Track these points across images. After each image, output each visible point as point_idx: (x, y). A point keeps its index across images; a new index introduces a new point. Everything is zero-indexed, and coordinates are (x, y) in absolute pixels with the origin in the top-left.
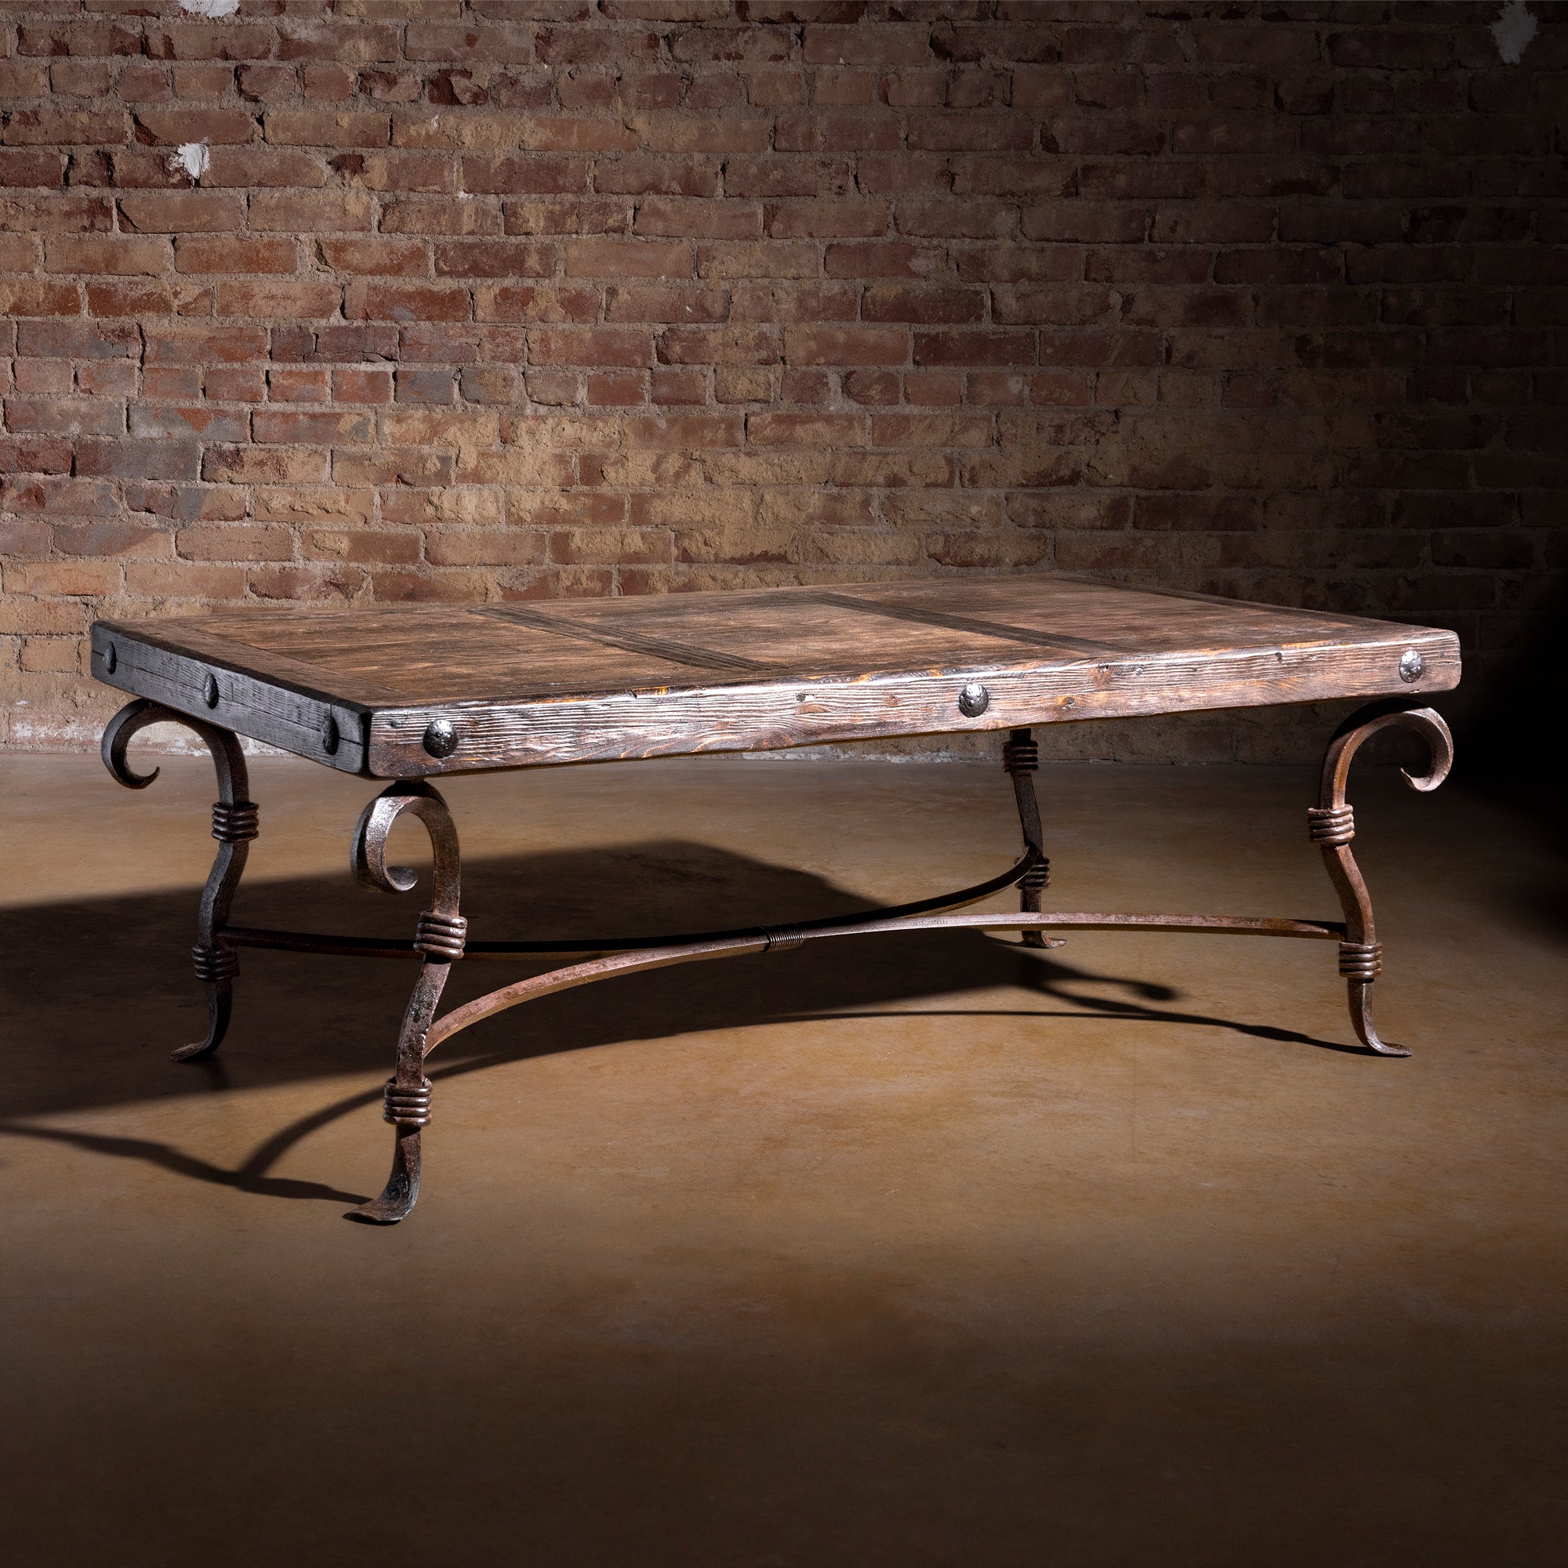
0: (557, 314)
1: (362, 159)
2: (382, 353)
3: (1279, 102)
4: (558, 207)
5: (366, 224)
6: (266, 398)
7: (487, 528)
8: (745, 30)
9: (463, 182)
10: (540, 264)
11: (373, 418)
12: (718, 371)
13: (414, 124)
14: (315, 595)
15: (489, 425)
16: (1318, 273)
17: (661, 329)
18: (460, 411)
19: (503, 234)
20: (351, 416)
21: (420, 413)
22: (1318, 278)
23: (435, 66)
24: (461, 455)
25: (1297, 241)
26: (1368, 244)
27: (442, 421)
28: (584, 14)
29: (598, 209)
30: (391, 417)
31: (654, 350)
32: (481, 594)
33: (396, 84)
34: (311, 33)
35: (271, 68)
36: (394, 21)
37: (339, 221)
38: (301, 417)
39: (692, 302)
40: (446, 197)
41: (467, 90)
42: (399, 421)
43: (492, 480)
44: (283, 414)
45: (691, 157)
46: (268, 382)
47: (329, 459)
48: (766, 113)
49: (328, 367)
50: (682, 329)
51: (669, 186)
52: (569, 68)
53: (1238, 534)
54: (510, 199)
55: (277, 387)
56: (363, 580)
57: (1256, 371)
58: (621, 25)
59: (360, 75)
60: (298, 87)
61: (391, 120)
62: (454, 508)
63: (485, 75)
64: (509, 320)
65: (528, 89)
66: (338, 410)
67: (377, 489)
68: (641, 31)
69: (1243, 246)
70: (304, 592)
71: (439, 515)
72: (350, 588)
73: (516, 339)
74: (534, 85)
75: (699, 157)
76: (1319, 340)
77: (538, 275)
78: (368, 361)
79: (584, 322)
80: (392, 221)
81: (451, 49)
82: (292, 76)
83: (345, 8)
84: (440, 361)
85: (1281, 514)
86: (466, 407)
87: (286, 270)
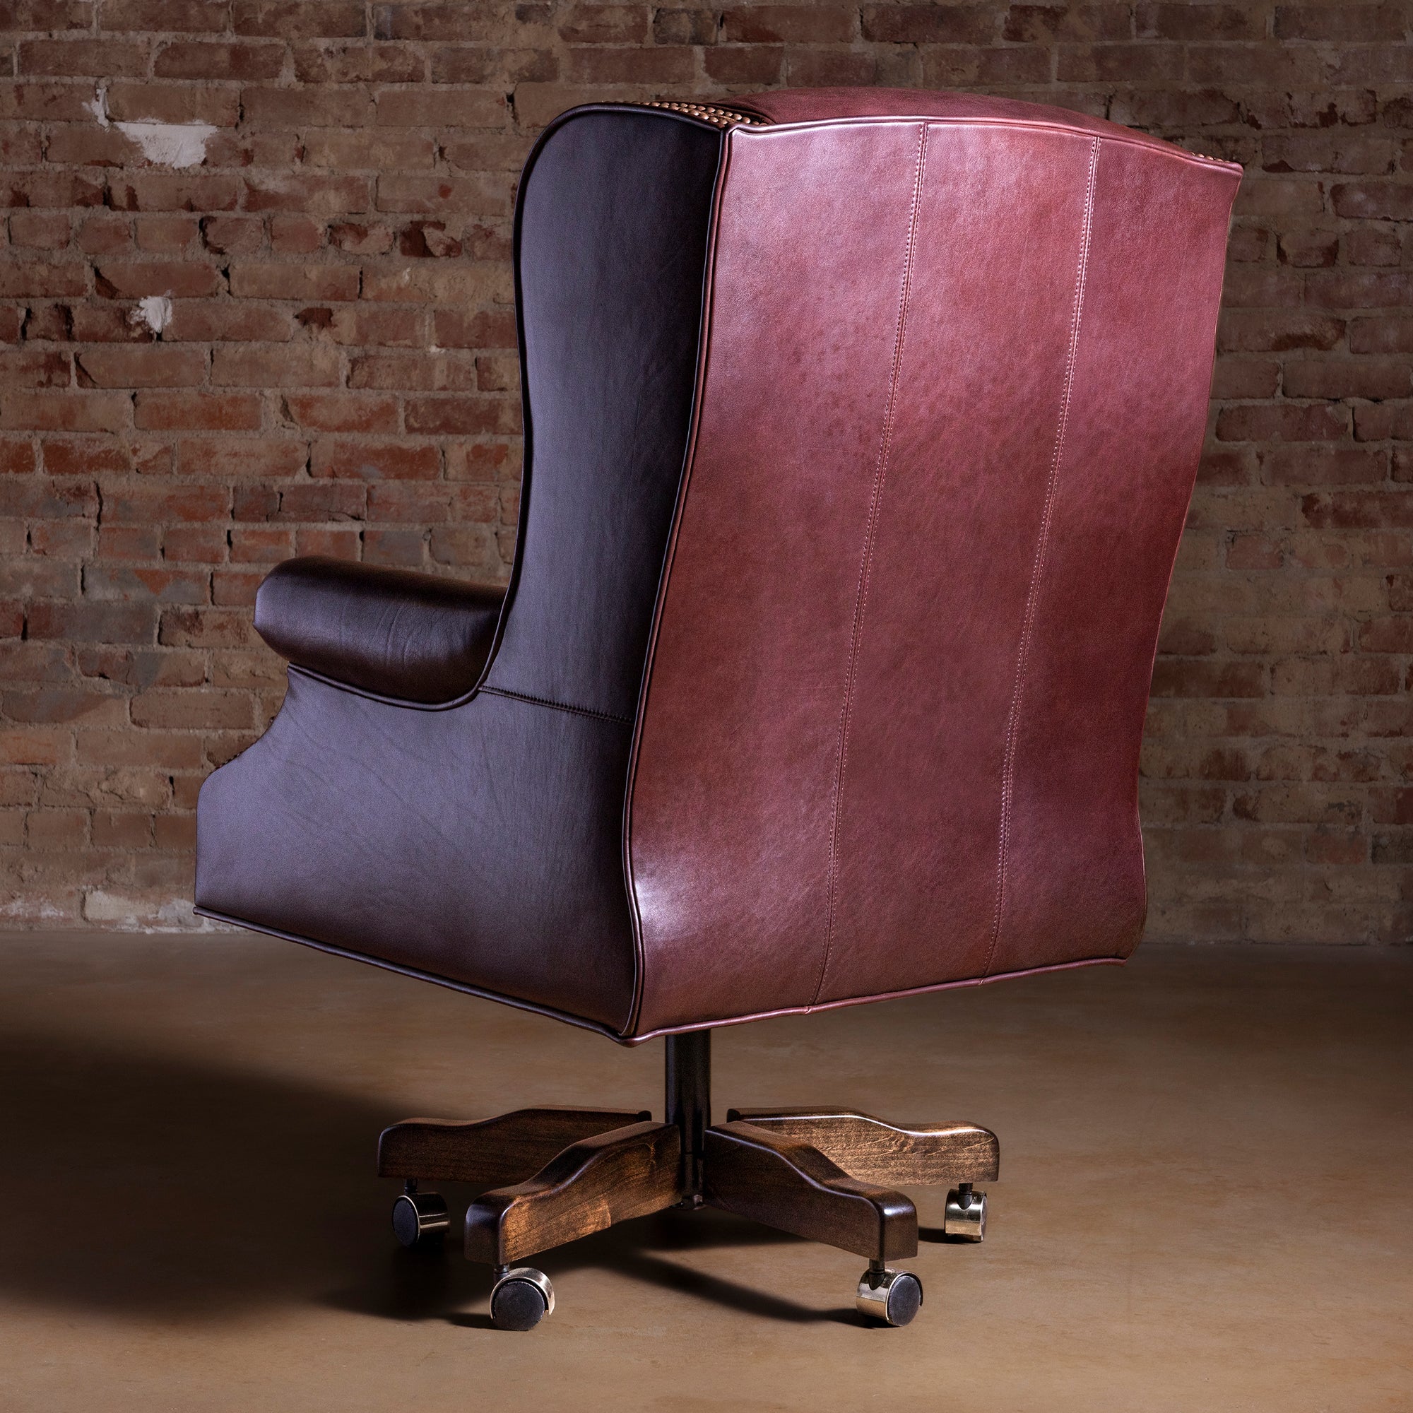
1: (330, 313)
2: (349, 513)
3: (1281, 254)
5: (333, 379)
6: (227, 558)
9: (435, 336)
10: (514, 421)
13: (385, 277)
16: (1324, 431)
19: (476, 389)
22: (1325, 434)
23: (407, 218)
25: (1303, 397)
26: (1376, 400)
33: (366, 235)
34: (280, 184)
35: (237, 220)
36: (366, 171)
37: (305, 376)
40: (418, 351)
41: (440, 242)
44: (245, 576)
46: (230, 542)
49: (292, 528)
53: (1245, 700)
54: (483, 354)
55: (239, 548)
57: (1261, 531)
59: (330, 226)
60: (265, 239)
61: (361, 273)
63: (458, 227)
64: (482, 478)
65: (503, 241)
69: (1247, 402)
73: (489, 498)
76: (1326, 499)
77: (512, 432)
78: (334, 520)
80: (361, 375)
81: (424, 200)
82: (259, 228)
83: (315, 158)
84: (409, 521)
85: (1289, 680)
86: (436, 568)
87: (250, 427)
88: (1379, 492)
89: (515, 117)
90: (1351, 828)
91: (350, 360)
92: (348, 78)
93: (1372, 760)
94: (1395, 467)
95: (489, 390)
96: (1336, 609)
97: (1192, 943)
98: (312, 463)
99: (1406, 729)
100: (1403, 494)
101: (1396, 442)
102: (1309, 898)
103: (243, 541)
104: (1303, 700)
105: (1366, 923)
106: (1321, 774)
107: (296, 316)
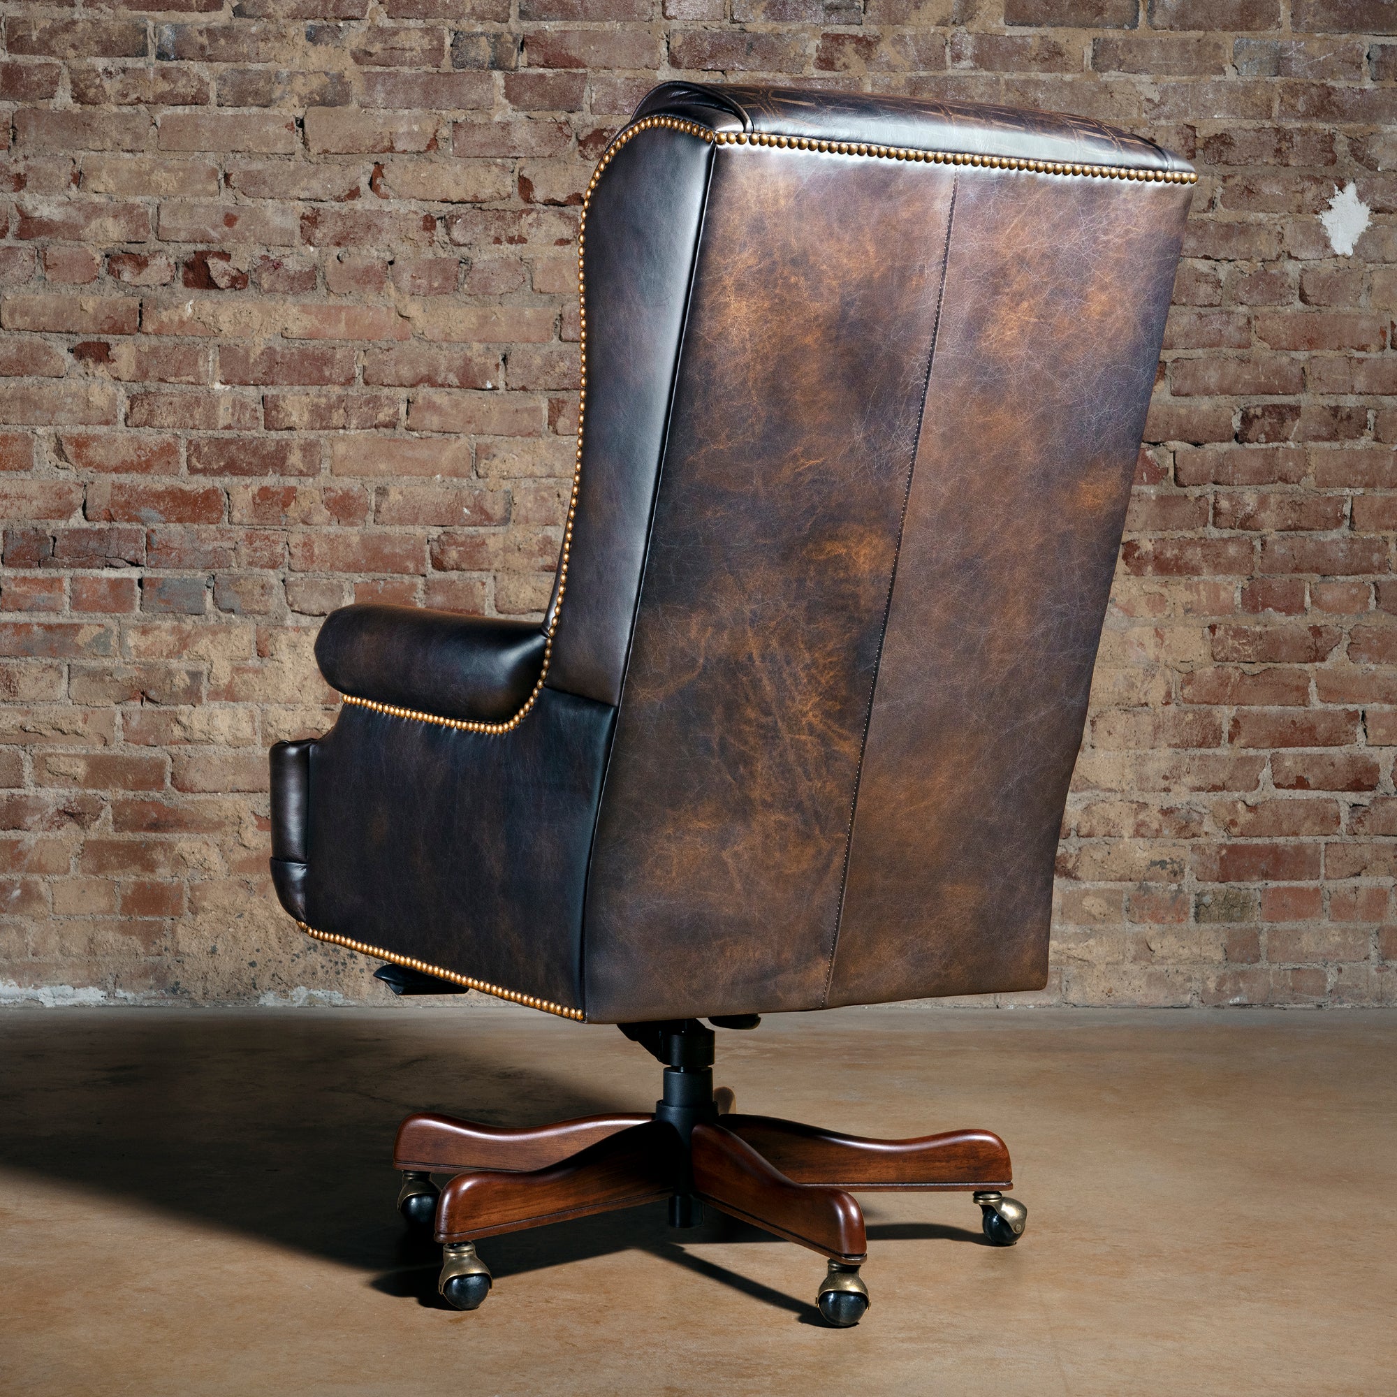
0: (322, 515)
1: (107, 347)
2: (126, 558)
4: (323, 400)
5: (111, 417)
7: (241, 751)
8: (529, 212)
9: (219, 372)
10: (303, 462)
11: (116, 629)
12: (499, 578)
13: (166, 309)
14: (47, 825)
15: (243, 635)
16: (1145, 475)
17: (435, 532)
18: (212, 622)
19: (262, 429)
20: (91, 625)
21: (169, 624)
22: (1145, 478)
23: (191, 248)
24: (214, 670)
26: (1197, 444)
27: (193, 632)
28: (354, 194)
29: (368, 402)
30: (136, 628)
31: (428, 556)
32: (234, 824)
33: (147, 265)
34: (55, 211)
35: (9, 248)
36: (147, 198)
37: (81, 414)
38: (35, 628)
39: (471, 504)
40: (201, 388)
41: (225, 273)
42: (145, 632)
43: (247, 699)
44: (15, 625)
45: (470, 348)
47: (65, 674)
48: (552, 300)
49: (66, 574)
50: (459, 532)
51: (446, 378)
52: (337, 251)
54: (270, 391)
55: (8, 595)
56: (102, 808)
58: (393, 205)
59: (107, 256)
60: (38, 268)
61: (141, 305)
62: (206, 728)
63: (244, 259)
64: (270, 522)
65: (292, 273)
66: (76, 621)
67: (119, 707)
68: (416, 213)
70: (34, 822)
71: (188, 736)
72: (87, 817)
73: (276, 542)
74: (299, 268)
75: (477, 347)
76: (1147, 546)
77: (301, 473)
78: (111, 566)
79: (352, 524)
80: (140, 414)
81: (208, 229)
82: (33, 257)
83: (93, 184)
84: (192, 567)
85: (1110, 733)
86: (219, 617)
87: (21, 467)
88: (1201, 538)
89: (305, 143)
90: (1174, 887)
91: (128, 397)
92: (128, 100)
93: (1195, 816)
94: (1217, 513)
95: (277, 430)
96: (1157, 660)
97: (1011, 1007)
98: (88, 505)
99: (1229, 783)
100: (1226, 541)
101: (1217, 488)
102: (1130, 959)
103: (13, 589)
104: (1124, 753)
105: (1189, 984)
106: (1143, 830)
107: (71, 351)
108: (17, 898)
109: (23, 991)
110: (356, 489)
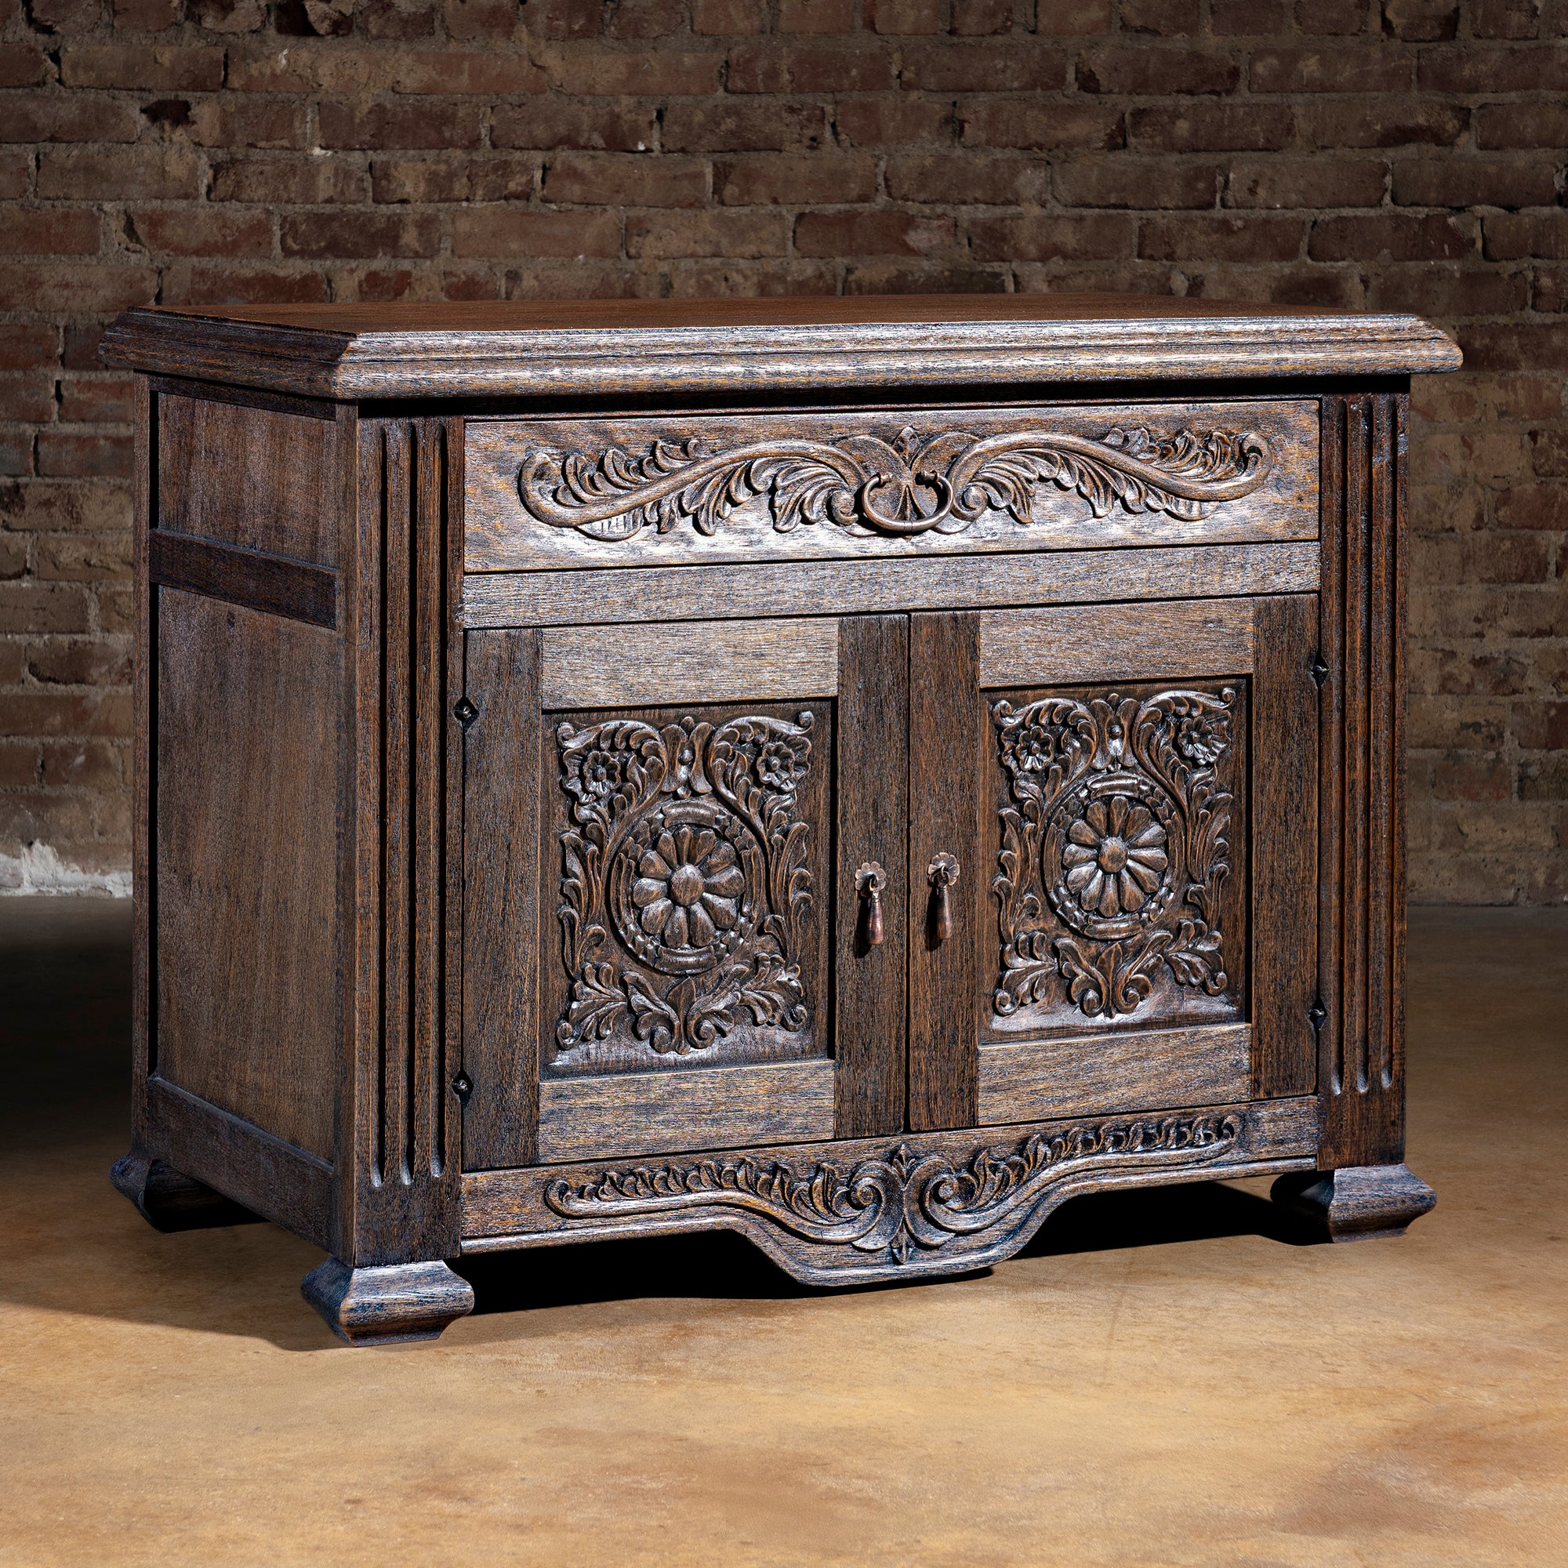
88: (1517, 325)
90: (1491, 755)
91: (211, 166)
93: (1516, 666)
94: (1538, 293)
95: (388, 203)
96: (1465, 475)
98: (164, 294)
99: (1558, 628)
100: (1549, 328)
101: (1537, 262)
102: (1437, 845)
103: (76, 395)
104: (1426, 589)
105: (1511, 877)
106: (1450, 685)
107: (143, 111)
108: (81, 765)
109: (87, 877)
110: (482, 274)
